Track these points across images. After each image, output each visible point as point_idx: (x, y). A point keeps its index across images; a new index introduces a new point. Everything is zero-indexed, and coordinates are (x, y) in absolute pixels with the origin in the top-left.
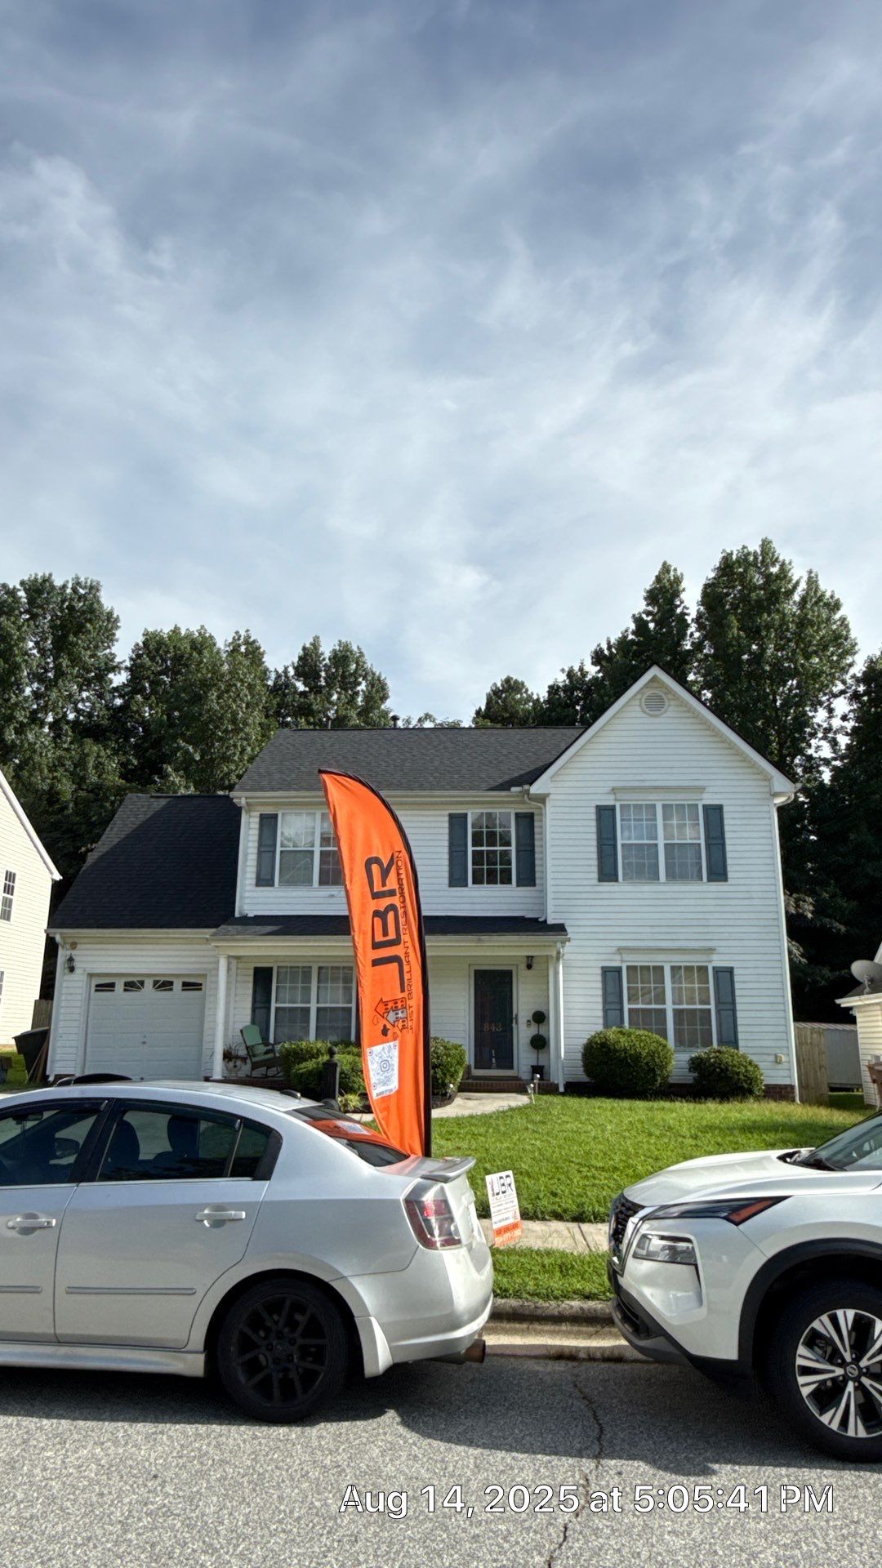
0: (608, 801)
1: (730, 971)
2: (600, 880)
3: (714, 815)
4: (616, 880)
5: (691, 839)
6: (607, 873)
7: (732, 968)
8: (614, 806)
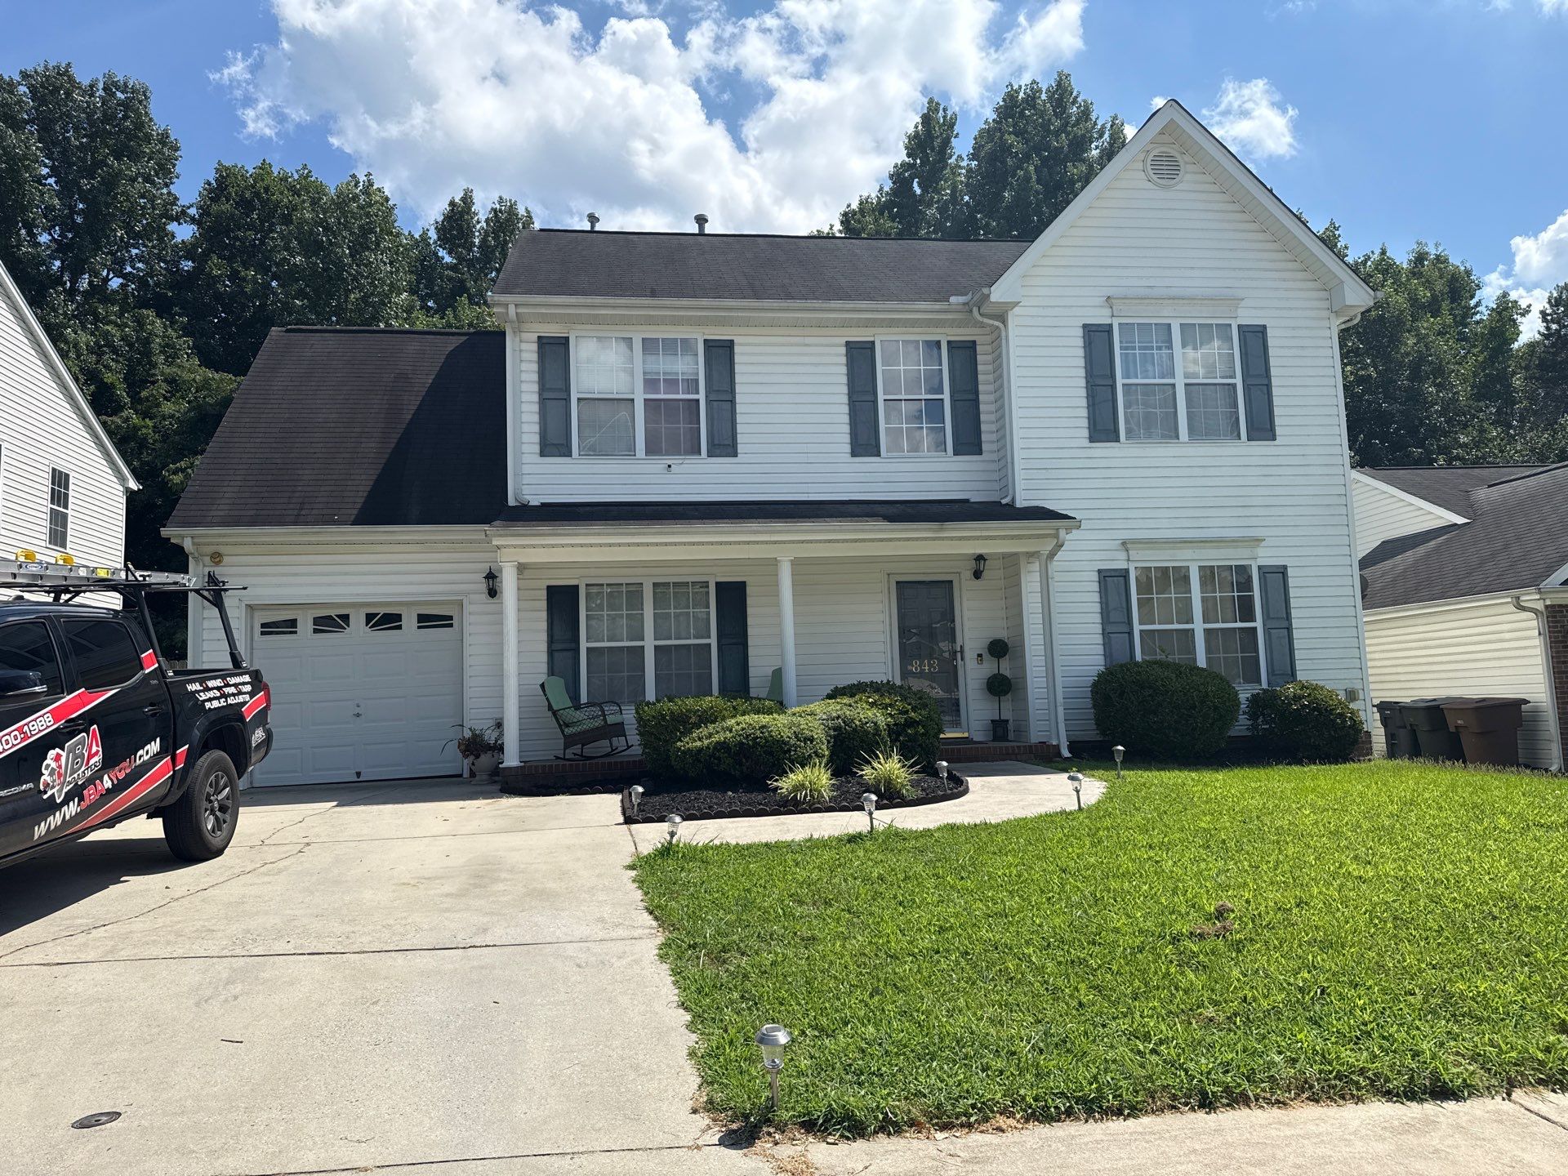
0: (1101, 317)
1: (1282, 571)
2: (1092, 439)
3: (1254, 340)
4: (1117, 440)
5: (1221, 377)
6: (1102, 428)
7: (1285, 567)
8: (1111, 326)
